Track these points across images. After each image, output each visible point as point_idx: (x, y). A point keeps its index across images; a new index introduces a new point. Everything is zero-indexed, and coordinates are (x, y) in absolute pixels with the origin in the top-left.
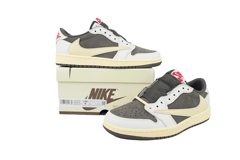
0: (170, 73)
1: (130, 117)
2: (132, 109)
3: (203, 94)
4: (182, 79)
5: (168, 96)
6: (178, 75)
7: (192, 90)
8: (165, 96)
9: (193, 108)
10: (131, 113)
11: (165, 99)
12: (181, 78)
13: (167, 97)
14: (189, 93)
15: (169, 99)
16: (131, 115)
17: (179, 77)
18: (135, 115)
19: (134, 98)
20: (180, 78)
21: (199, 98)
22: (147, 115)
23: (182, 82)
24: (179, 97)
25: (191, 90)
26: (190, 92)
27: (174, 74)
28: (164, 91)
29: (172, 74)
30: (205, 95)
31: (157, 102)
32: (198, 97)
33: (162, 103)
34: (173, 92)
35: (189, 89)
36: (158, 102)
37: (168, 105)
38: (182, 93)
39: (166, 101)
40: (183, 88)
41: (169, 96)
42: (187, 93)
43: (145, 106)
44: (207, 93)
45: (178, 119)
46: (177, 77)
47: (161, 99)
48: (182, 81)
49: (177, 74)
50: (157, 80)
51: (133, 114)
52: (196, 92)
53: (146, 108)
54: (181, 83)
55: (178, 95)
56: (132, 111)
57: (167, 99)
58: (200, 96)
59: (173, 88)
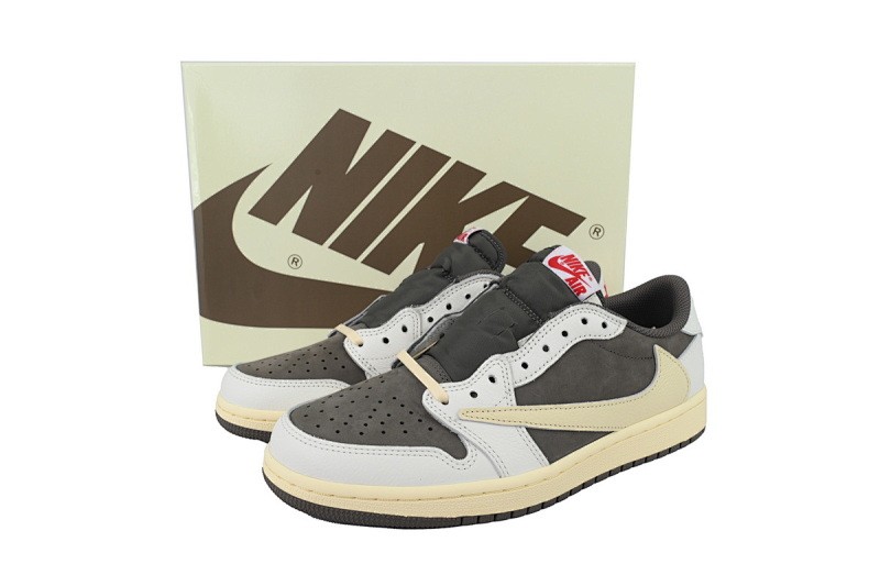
0: (542, 261)
1: (361, 438)
2: (376, 405)
3: (673, 341)
4: (584, 284)
5: (521, 355)
6: (568, 267)
7: (623, 327)
8: (507, 354)
9: (625, 398)
10: (369, 421)
11: (508, 366)
12: (579, 281)
13: (516, 357)
14: (608, 338)
15: (525, 366)
16: (363, 429)
17: (571, 276)
18: (382, 428)
19: (394, 360)
20: (575, 280)
21: (653, 357)
22: (430, 429)
23: (582, 296)
24: (564, 355)
25: (617, 326)
26: (613, 336)
27: (553, 262)
28: (510, 330)
29: (545, 262)
30: (680, 344)
31: (473, 376)
32: (650, 355)
33: (492, 379)
34: (540, 336)
35: (608, 323)
36: (478, 380)
37: (515, 389)
38: (579, 340)
39: (509, 371)
40: (584, 321)
41: (525, 351)
42: (597, 338)
43: (426, 393)
44: (691, 338)
45: (555, 444)
46: (564, 276)
47: (494, 364)
48: (585, 291)
49: (565, 265)
50: (495, 285)
51: (374, 425)
52: (641, 336)
53: (430, 400)
54: (578, 302)
55: (560, 347)
56: (373, 414)
57: (514, 364)
58: (657, 347)
59: (544, 322)
